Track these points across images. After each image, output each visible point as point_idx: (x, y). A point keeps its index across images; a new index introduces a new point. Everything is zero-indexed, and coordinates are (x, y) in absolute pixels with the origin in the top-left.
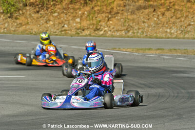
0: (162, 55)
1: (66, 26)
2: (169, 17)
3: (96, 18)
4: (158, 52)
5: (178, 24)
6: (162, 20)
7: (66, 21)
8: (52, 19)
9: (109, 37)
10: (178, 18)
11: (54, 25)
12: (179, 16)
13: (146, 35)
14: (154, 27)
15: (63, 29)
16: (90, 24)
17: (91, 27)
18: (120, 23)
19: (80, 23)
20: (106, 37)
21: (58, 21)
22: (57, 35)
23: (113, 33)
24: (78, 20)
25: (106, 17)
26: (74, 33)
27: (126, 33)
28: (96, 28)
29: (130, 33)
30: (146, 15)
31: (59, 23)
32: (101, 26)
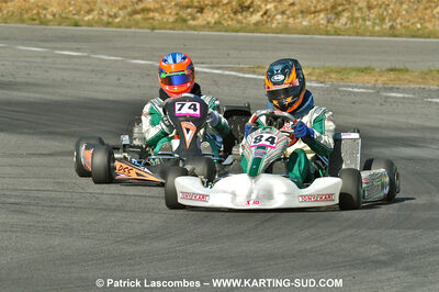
13: (392, 27)
20: (269, 31)
23: (291, 20)
26: (171, 19)
27: (329, 21)
28: (240, 5)
29: (343, 20)
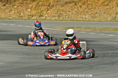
0: (81, 31)
1: (22, 14)
2: (85, 8)
3: (40, 9)
4: (78, 29)
5: (90, 13)
6: (80, 10)
7: (22, 11)
8: (13, 10)
9: (48, 20)
10: (90, 9)
11: (15, 13)
12: (90, 7)
13: (71, 19)
14: (76, 14)
15: (20, 16)
16: (37, 13)
17: (37, 14)
18: (55, 12)
19: (30, 12)
20: (46, 20)
21: (17, 11)
22: (16, 19)
23: (51, 18)
24: (29, 10)
25: (46, 8)
26: (27, 18)
27: (58, 18)
28: (40, 15)
29: (61, 18)
30: (71, 7)
31: (18, 12)
32: (43, 14)
